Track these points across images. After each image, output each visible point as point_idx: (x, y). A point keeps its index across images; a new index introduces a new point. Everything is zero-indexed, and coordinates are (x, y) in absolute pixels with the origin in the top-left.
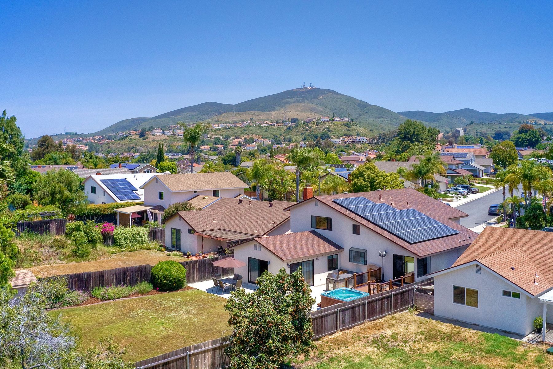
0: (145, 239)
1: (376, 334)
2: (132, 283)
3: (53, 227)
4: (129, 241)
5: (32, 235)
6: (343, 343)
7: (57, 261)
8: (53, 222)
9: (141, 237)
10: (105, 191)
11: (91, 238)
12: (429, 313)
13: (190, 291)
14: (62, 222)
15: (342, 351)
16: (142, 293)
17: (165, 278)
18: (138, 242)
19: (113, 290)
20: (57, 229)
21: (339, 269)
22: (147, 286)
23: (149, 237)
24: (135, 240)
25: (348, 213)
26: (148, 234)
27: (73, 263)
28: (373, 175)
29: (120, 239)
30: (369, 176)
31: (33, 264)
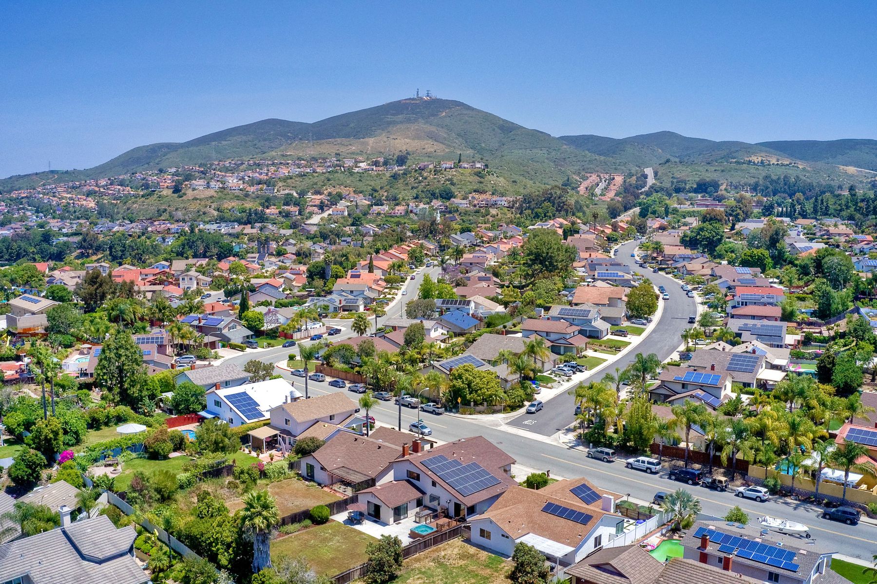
0: (286, 470)
1: (435, 555)
2: (299, 521)
3: (224, 472)
4: (276, 474)
5: (213, 480)
6: (418, 560)
8: (223, 468)
9: (283, 470)
10: (231, 409)
11: (253, 478)
12: (468, 541)
13: (334, 523)
14: (231, 467)
15: (417, 565)
16: (306, 527)
17: (319, 517)
18: (282, 474)
19: (290, 527)
20: (227, 473)
21: (423, 505)
22: (308, 522)
25: (430, 473)
26: (288, 466)
28: (471, 378)
29: (269, 473)
30: (467, 379)
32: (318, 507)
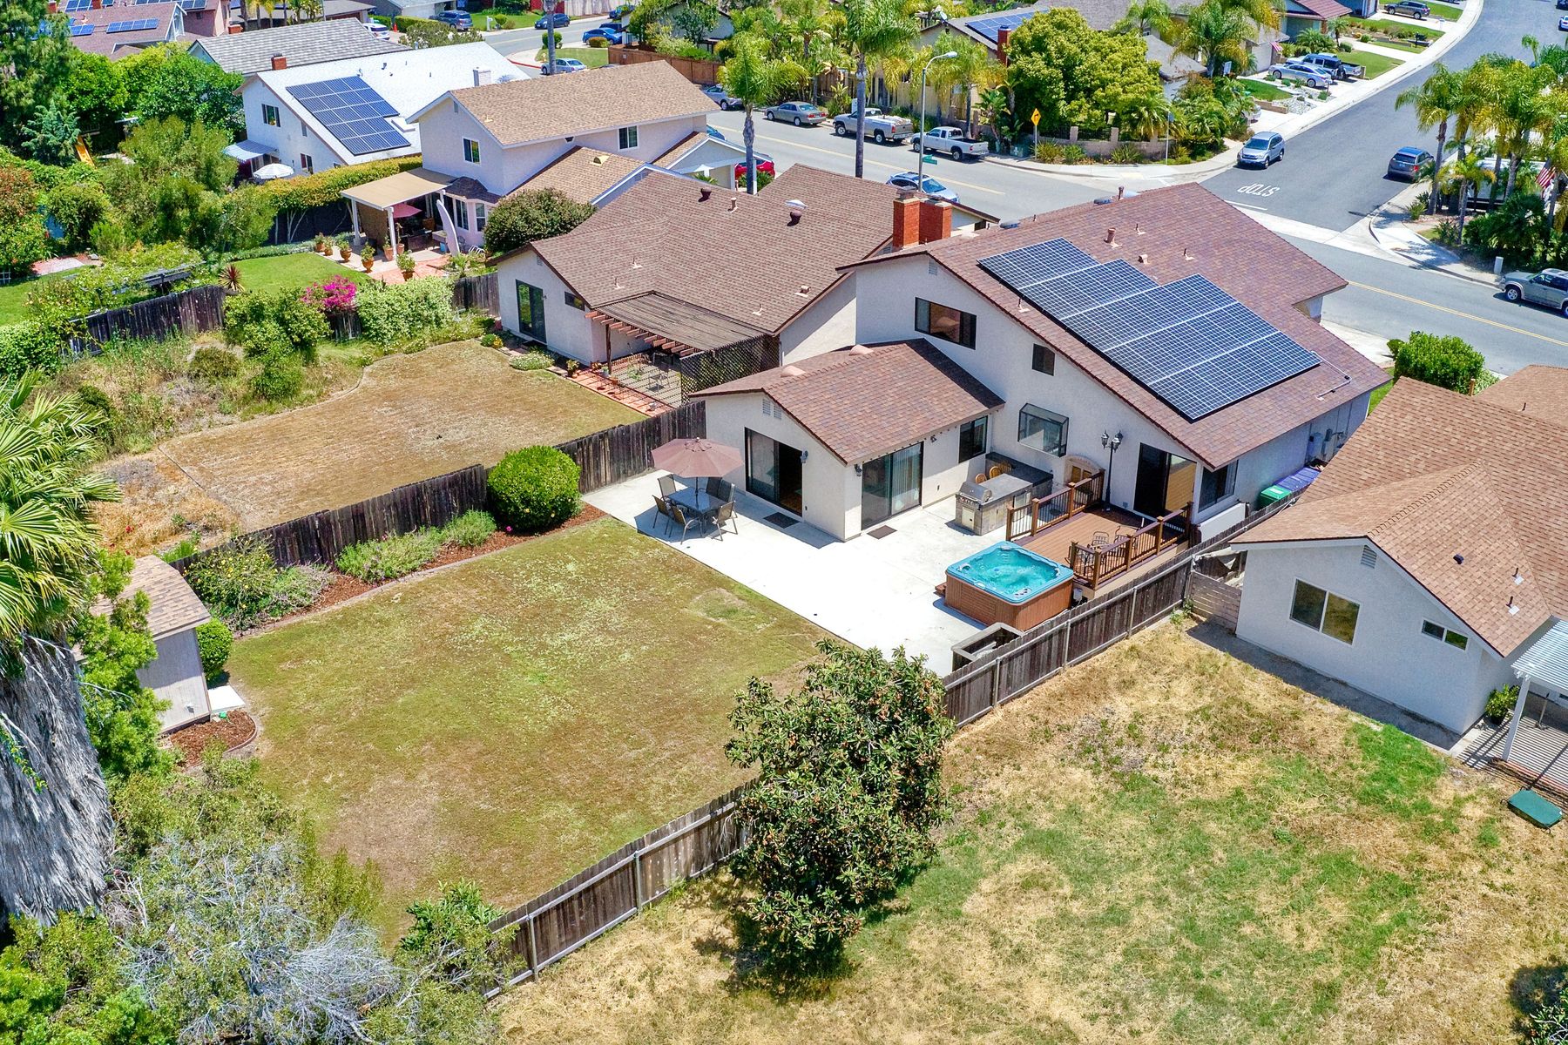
0: (445, 309)
1: (1082, 718)
2: (439, 519)
3: (188, 312)
4: (401, 322)
5: (137, 346)
6: (1004, 750)
7: (217, 417)
8: (186, 299)
9: (432, 307)
10: (304, 126)
11: (300, 336)
12: (1218, 631)
13: (593, 529)
14: (212, 296)
15: (1003, 785)
16: (469, 545)
17: (527, 502)
18: (427, 322)
19: (393, 549)
20: (198, 316)
21: (988, 452)
22: (478, 523)
23: (455, 302)
24: (418, 317)
25: (1024, 310)
26: (452, 294)
27: (262, 420)
28: (1074, 49)
29: (375, 319)
30: (1060, 51)
31: (154, 435)
32: (525, 456)
